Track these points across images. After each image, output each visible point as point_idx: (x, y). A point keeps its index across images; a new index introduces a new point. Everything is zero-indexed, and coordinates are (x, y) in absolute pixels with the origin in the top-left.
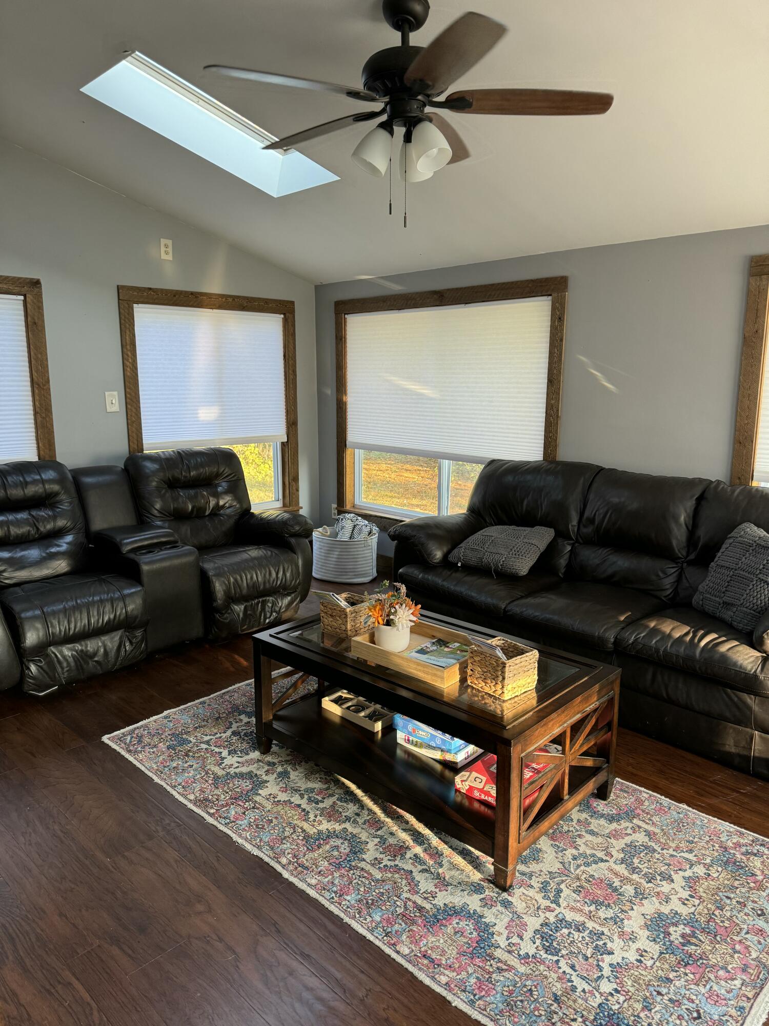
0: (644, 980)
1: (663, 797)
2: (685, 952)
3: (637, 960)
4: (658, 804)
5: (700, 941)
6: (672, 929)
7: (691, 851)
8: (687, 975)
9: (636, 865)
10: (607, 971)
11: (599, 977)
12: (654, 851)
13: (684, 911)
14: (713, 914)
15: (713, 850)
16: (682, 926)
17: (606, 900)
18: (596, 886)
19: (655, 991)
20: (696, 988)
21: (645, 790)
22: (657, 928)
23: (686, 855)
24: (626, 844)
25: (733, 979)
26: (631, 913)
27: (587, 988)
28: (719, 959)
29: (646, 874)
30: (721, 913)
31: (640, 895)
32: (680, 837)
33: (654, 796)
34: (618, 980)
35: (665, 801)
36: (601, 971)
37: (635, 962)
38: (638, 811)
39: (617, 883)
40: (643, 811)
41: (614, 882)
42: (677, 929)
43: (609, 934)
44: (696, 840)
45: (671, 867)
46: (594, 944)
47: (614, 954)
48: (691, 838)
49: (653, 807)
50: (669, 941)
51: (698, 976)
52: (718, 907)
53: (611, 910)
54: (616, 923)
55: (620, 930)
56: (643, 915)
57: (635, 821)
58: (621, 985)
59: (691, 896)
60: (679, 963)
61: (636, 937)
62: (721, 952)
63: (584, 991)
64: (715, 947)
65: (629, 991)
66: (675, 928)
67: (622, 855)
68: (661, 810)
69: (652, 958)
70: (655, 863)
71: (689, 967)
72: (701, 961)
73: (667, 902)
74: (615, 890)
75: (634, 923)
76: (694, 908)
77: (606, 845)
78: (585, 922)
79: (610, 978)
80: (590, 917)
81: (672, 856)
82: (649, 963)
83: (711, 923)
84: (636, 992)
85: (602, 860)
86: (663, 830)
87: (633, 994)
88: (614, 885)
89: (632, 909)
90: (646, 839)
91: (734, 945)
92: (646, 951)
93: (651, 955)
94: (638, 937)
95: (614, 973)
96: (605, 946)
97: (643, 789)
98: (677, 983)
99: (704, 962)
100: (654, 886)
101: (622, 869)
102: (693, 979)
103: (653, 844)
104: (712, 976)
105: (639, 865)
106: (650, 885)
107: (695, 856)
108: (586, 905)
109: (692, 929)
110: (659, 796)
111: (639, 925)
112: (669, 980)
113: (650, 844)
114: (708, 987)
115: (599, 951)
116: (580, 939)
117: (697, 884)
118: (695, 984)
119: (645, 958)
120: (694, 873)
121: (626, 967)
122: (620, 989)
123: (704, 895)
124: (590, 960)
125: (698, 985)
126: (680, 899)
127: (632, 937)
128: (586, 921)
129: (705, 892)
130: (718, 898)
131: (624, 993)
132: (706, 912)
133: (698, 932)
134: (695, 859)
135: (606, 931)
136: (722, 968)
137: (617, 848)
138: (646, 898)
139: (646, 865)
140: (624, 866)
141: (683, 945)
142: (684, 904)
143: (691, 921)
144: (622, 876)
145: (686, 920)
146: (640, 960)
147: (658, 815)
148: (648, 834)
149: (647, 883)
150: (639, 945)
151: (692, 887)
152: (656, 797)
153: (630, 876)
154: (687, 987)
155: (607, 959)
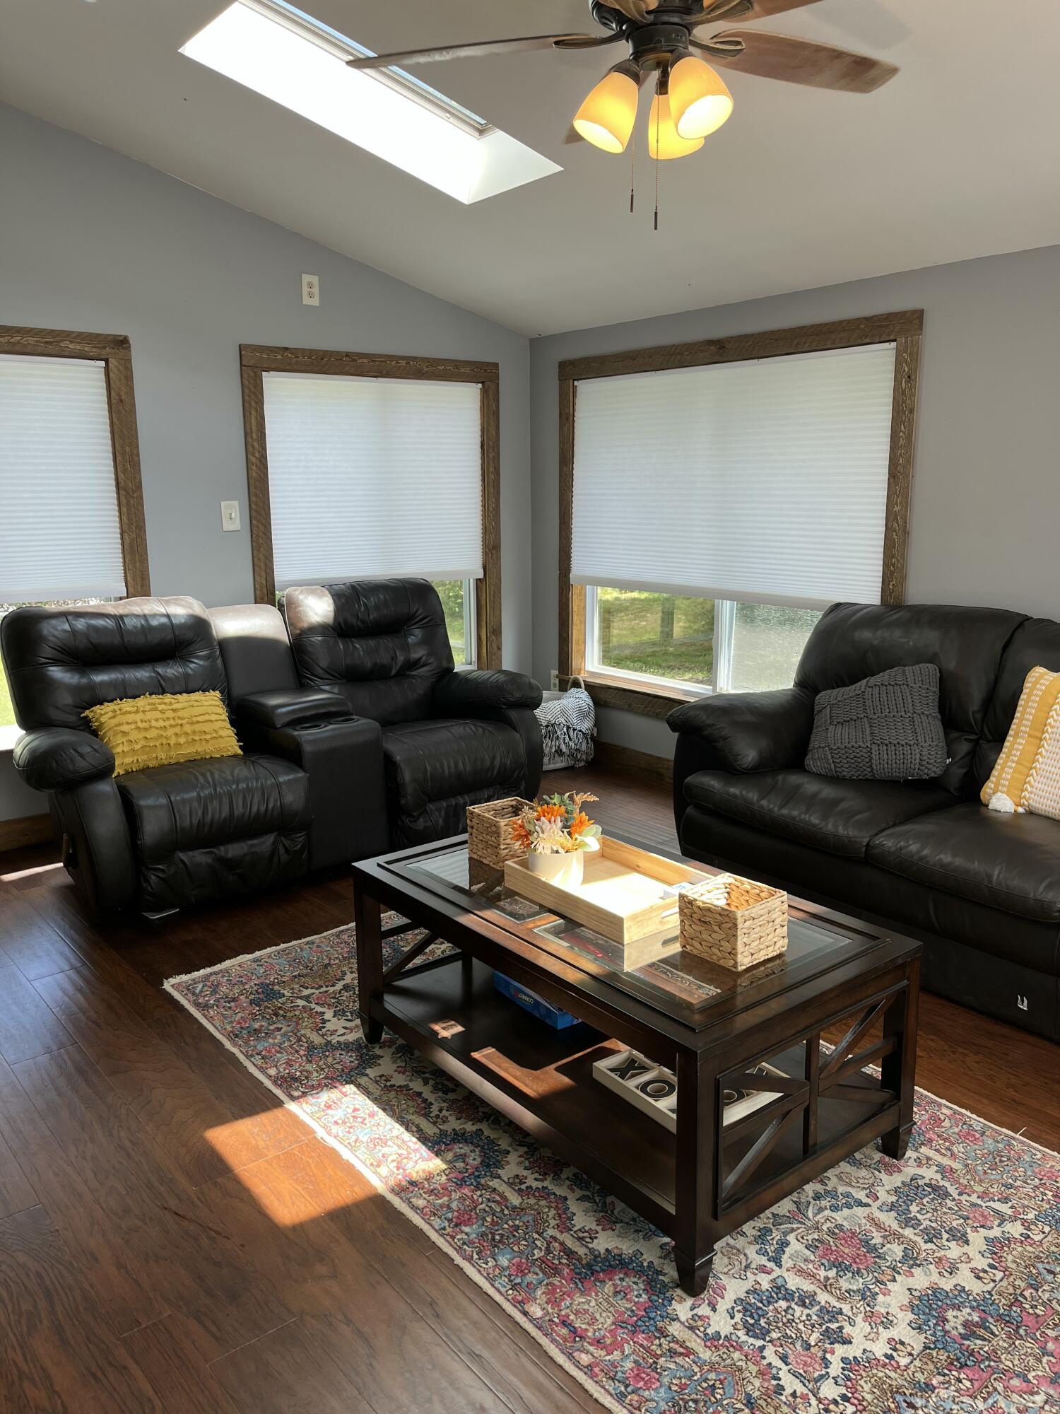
0: (890, 1385)
1: (974, 1116)
2: (964, 1348)
3: (886, 1356)
4: (964, 1126)
5: (992, 1333)
6: (950, 1314)
7: (1005, 1200)
8: (961, 1382)
9: (913, 1214)
10: (835, 1369)
11: (822, 1377)
12: (947, 1195)
13: (976, 1287)
14: (1021, 1295)
15: (1043, 1200)
16: (968, 1310)
17: (855, 1262)
18: (843, 1242)
19: (905, 1401)
20: (970, 1401)
21: (947, 1103)
22: (927, 1311)
23: (997, 1205)
24: (903, 1183)
25: (1032, 1393)
26: (890, 1285)
27: (800, 1389)
28: (1016, 1362)
29: (926, 1229)
30: (1035, 1294)
31: (911, 1259)
32: (992, 1177)
33: (960, 1114)
34: (849, 1383)
35: (977, 1122)
36: (827, 1367)
37: (883, 1358)
38: (931, 1135)
39: (877, 1239)
40: (939, 1136)
41: (873, 1237)
42: (959, 1313)
43: (850, 1314)
44: (1018, 1183)
45: (970, 1222)
46: (824, 1327)
47: (851, 1343)
48: (1010, 1181)
49: (956, 1130)
50: (943, 1330)
51: (976, 1384)
52: (1031, 1286)
53: (861, 1280)
54: (864, 1299)
55: (868, 1309)
56: (909, 1289)
57: (924, 1150)
58: (853, 1390)
59: (991, 1266)
60: (952, 1364)
61: (892, 1322)
62: (1022, 1352)
63: (794, 1395)
64: (1014, 1343)
65: (864, 1399)
66: (955, 1313)
67: (894, 1199)
68: (968, 1136)
69: (910, 1354)
70: (945, 1213)
71: (966, 1370)
72: (987, 1363)
73: (951, 1274)
74: (873, 1249)
75: (894, 1298)
76: (992, 1284)
77: (871, 1181)
78: (815, 1293)
79: (839, 1379)
80: (825, 1286)
81: (974, 1205)
82: (904, 1361)
83: (1014, 1308)
84: (875, 1401)
85: (860, 1204)
86: (967, 1165)
87: (869, 1404)
88: (873, 1242)
89: (894, 1280)
90: (938, 1176)
91: (1046, 1343)
92: (902, 1343)
93: (909, 1349)
94: (895, 1321)
95: (846, 1372)
96: (841, 1331)
97: (944, 1102)
98: (943, 1393)
99: (992, 1364)
100: (935, 1248)
101: (889, 1220)
102: (968, 1389)
103: (947, 1185)
104: (1000, 1387)
105: (918, 1215)
106: (930, 1246)
107: (1011, 1208)
108: (823, 1268)
109: (983, 1315)
110: (968, 1113)
111: (899, 1305)
112: (929, 1388)
113: (941, 1183)
114: (990, 1401)
115: (829, 1338)
116: (804, 1318)
117: (1006, 1249)
118: (970, 1396)
119: (900, 1353)
120: (1003, 1232)
121: (867, 1365)
122: (850, 1395)
123: (1014, 1266)
124: (812, 1350)
125: (976, 1397)
126: (972, 1270)
127: (885, 1320)
128: (818, 1291)
129: (1015, 1262)
130: (1034, 1271)
131: (856, 1402)
132: (1011, 1290)
133: (991, 1320)
134: (1010, 1212)
135: (846, 1309)
136: (1018, 1376)
137: (887, 1188)
138: (919, 1266)
139: (929, 1215)
140: (893, 1214)
141: (964, 1337)
142: (978, 1278)
143: (983, 1304)
144: (888, 1229)
145: (975, 1300)
146: (891, 1355)
147: (962, 1143)
148: (942, 1170)
149: (926, 1242)
150: (894, 1333)
151: (995, 1253)
152: (963, 1115)
153: (900, 1230)
154: (957, 1400)
155: (840, 1350)
